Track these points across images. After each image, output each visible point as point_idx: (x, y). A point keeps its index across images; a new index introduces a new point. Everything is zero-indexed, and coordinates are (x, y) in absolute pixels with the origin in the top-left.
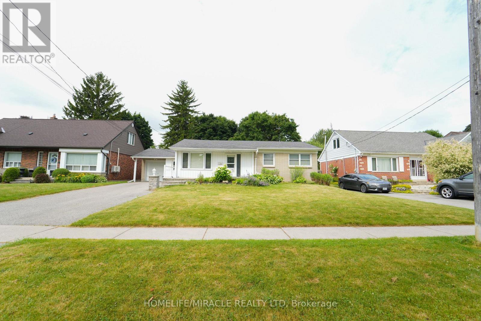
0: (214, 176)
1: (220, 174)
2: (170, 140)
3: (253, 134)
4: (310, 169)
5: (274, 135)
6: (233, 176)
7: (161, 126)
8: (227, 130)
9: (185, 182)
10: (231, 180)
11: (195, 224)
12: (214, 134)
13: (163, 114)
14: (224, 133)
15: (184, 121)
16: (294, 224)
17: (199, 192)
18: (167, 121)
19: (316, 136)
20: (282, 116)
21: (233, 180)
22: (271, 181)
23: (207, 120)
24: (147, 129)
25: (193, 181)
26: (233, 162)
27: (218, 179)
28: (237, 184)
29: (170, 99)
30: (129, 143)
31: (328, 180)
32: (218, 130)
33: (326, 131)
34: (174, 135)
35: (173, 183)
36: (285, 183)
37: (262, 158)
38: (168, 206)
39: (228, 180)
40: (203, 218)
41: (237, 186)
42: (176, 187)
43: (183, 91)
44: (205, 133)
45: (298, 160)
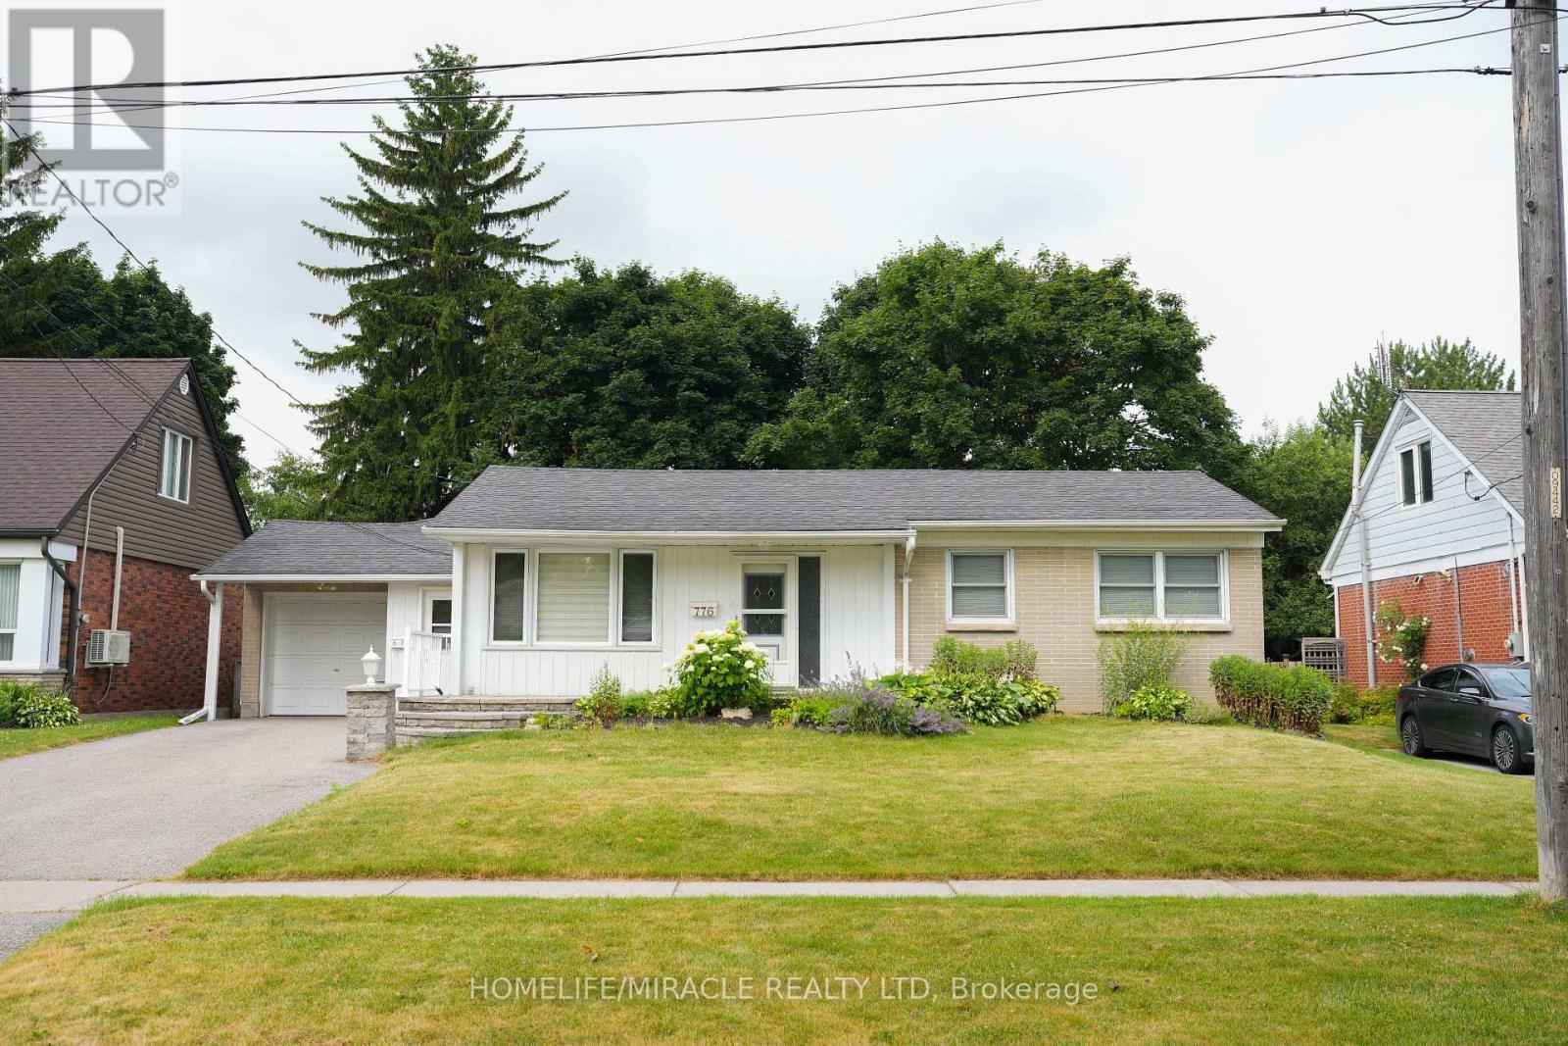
0: (678, 685)
1: (707, 672)
2: (367, 444)
3: (908, 405)
4: (1222, 638)
5: (1047, 408)
6: (775, 684)
7: (305, 351)
8: (741, 374)
9: (523, 720)
10: (764, 706)
11: (633, 869)
12: (657, 399)
13: (317, 272)
14: (716, 392)
15: (457, 321)
16: (1001, 867)
17: (614, 763)
18: (344, 315)
19: (1357, 397)
20: (1104, 275)
21: (780, 704)
22: (978, 706)
23: (608, 311)
24: (205, 368)
25: (567, 715)
26: (780, 606)
27: (699, 702)
28: (796, 725)
29: (359, 171)
30: (164, 493)
31: (1306, 700)
32: (679, 377)
33: (1427, 358)
34: (391, 408)
35: (457, 724)
36: (1063, 721)
37: (946, 579)
38: (509, 815)
39: (751, 708)
40: (660, 852)
41: (797, 735)
42: (481, 743)
43: (447, 115)
44: (593, 399)
45: (1152, 589)
